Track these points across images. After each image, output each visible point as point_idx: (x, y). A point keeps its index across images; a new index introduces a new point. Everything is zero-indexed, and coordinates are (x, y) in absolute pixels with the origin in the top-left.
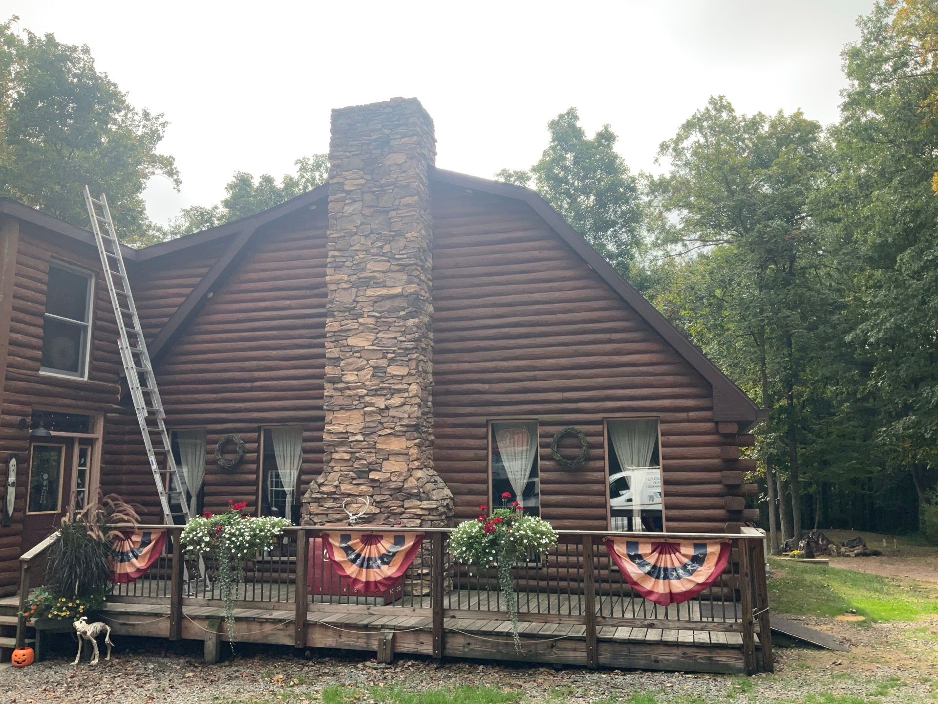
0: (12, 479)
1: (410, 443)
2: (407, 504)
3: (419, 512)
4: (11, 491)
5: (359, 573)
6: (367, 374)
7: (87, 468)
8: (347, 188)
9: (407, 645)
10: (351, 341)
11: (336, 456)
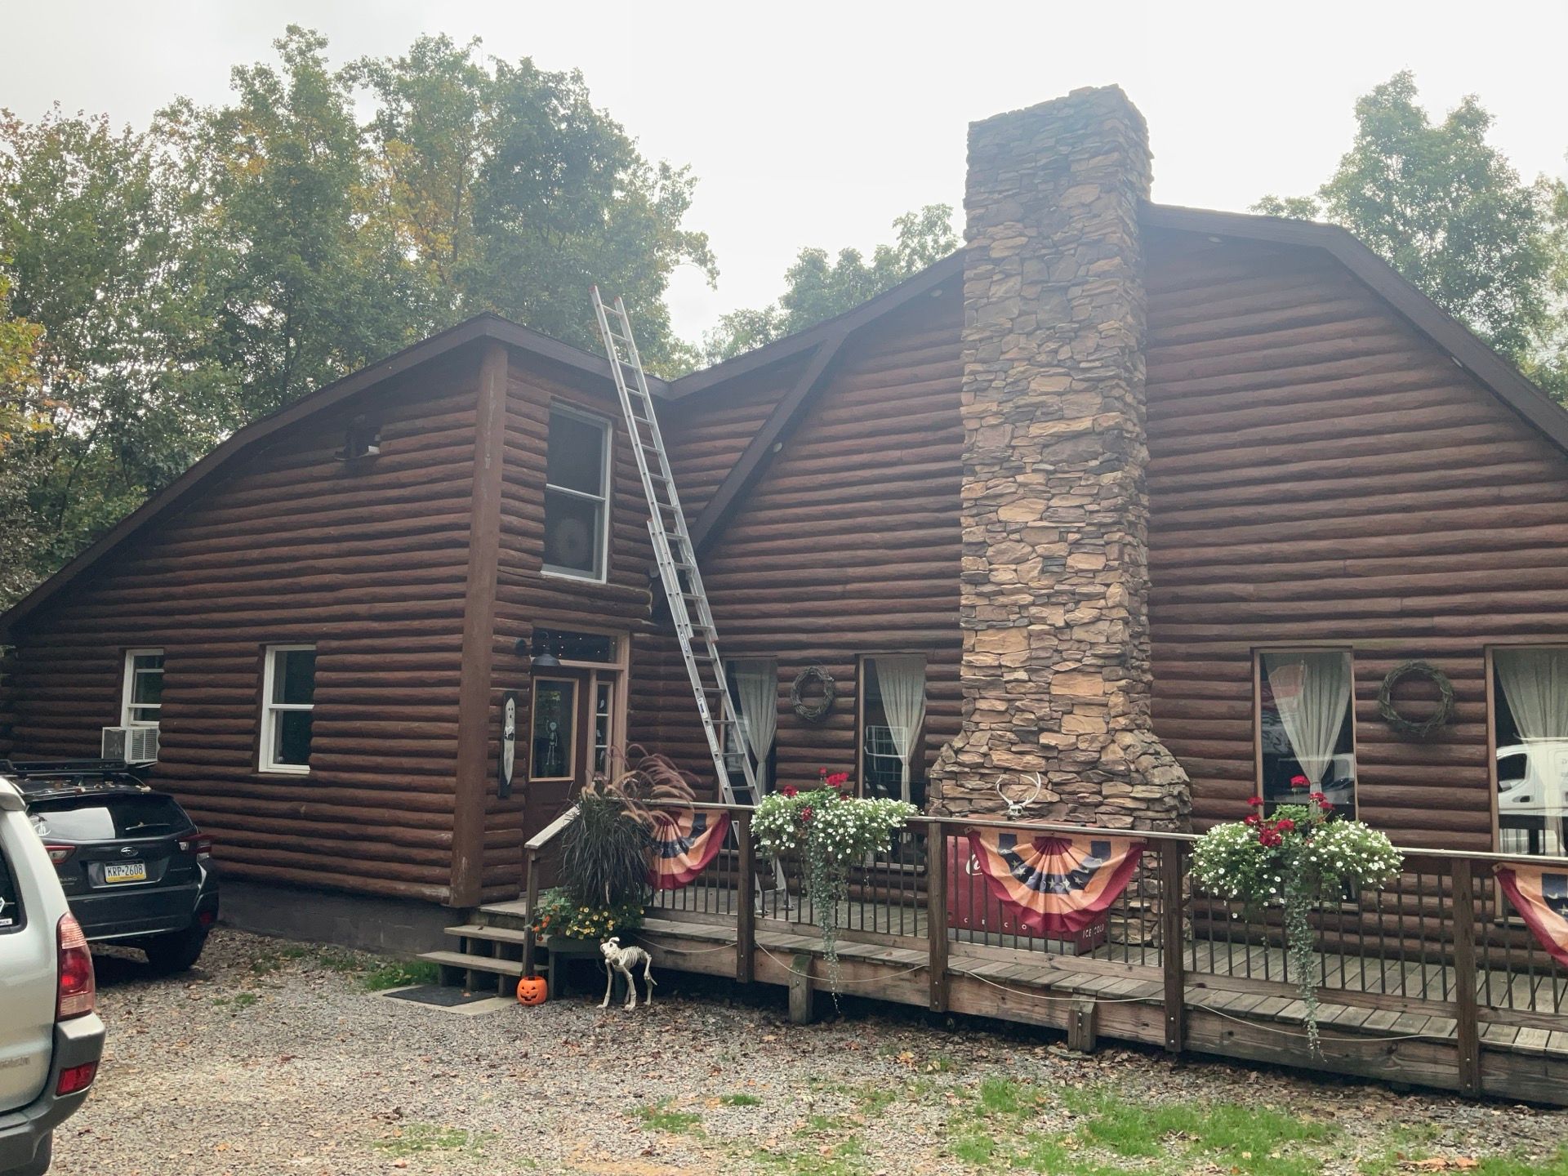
0: (510, 728)
1: (1110, 687)
2: (1107, 789)
3: (1130, 804)
4: (509, 745)
5: (1034, 898)
6: (1032, 568)
7: (609, 715)
8: (995, 254)
9: (1120, 1025)
10: (1005, 514)
11: (983, 705)
